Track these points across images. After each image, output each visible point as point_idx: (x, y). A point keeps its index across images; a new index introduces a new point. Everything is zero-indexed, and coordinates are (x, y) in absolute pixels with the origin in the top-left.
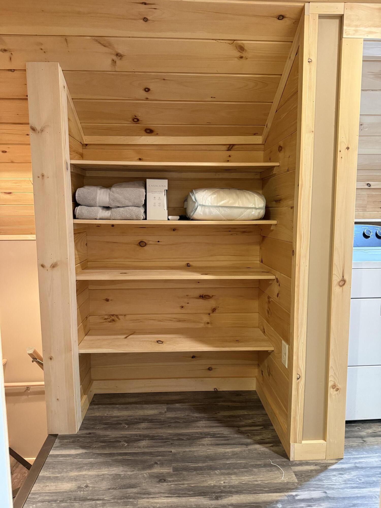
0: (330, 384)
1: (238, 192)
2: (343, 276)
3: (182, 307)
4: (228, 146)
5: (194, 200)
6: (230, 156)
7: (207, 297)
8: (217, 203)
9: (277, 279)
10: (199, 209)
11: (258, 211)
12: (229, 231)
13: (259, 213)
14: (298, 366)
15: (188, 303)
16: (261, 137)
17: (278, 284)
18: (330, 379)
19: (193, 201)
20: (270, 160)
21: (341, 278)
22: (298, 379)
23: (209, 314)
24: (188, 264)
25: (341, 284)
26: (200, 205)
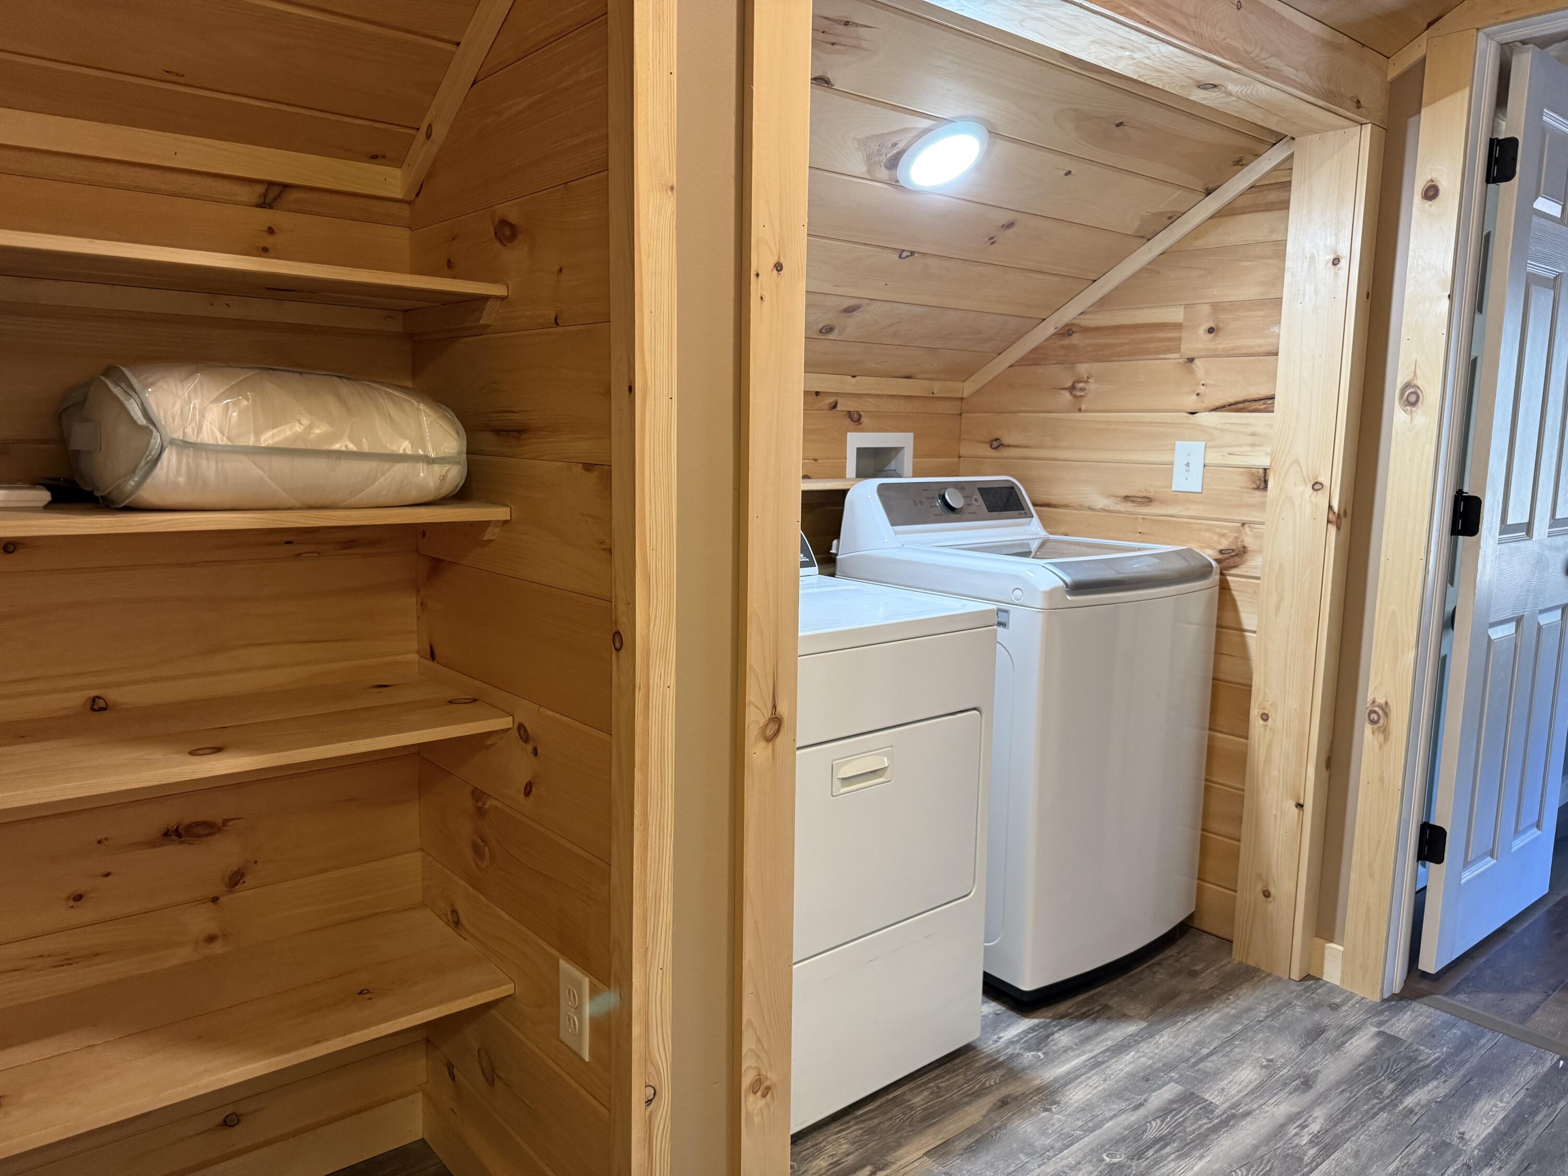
0: (747, 1080)
1: (344, 388)
2: (774, 707)
3: (78, 898)
4: (261, 189)
5: (142, 421)
6: (271, 231)
7: (201, 830)
8: (257, 434)
9: (521, 727)
10: (170, 459)
11: (438, 470)
12: (287, 543)
13: (443, 479)
14: (648, 1058)
15: (107, 875)
16: (397, 173)
17: (529, 747)
18: (747, 1063)
19: (135, 422)
20: (450, 268)
21: (768, 714)
22: (649, 1102)
23: (215, 900)
24: (94, 699)
25: (769, 732)
26: (173, 442)
